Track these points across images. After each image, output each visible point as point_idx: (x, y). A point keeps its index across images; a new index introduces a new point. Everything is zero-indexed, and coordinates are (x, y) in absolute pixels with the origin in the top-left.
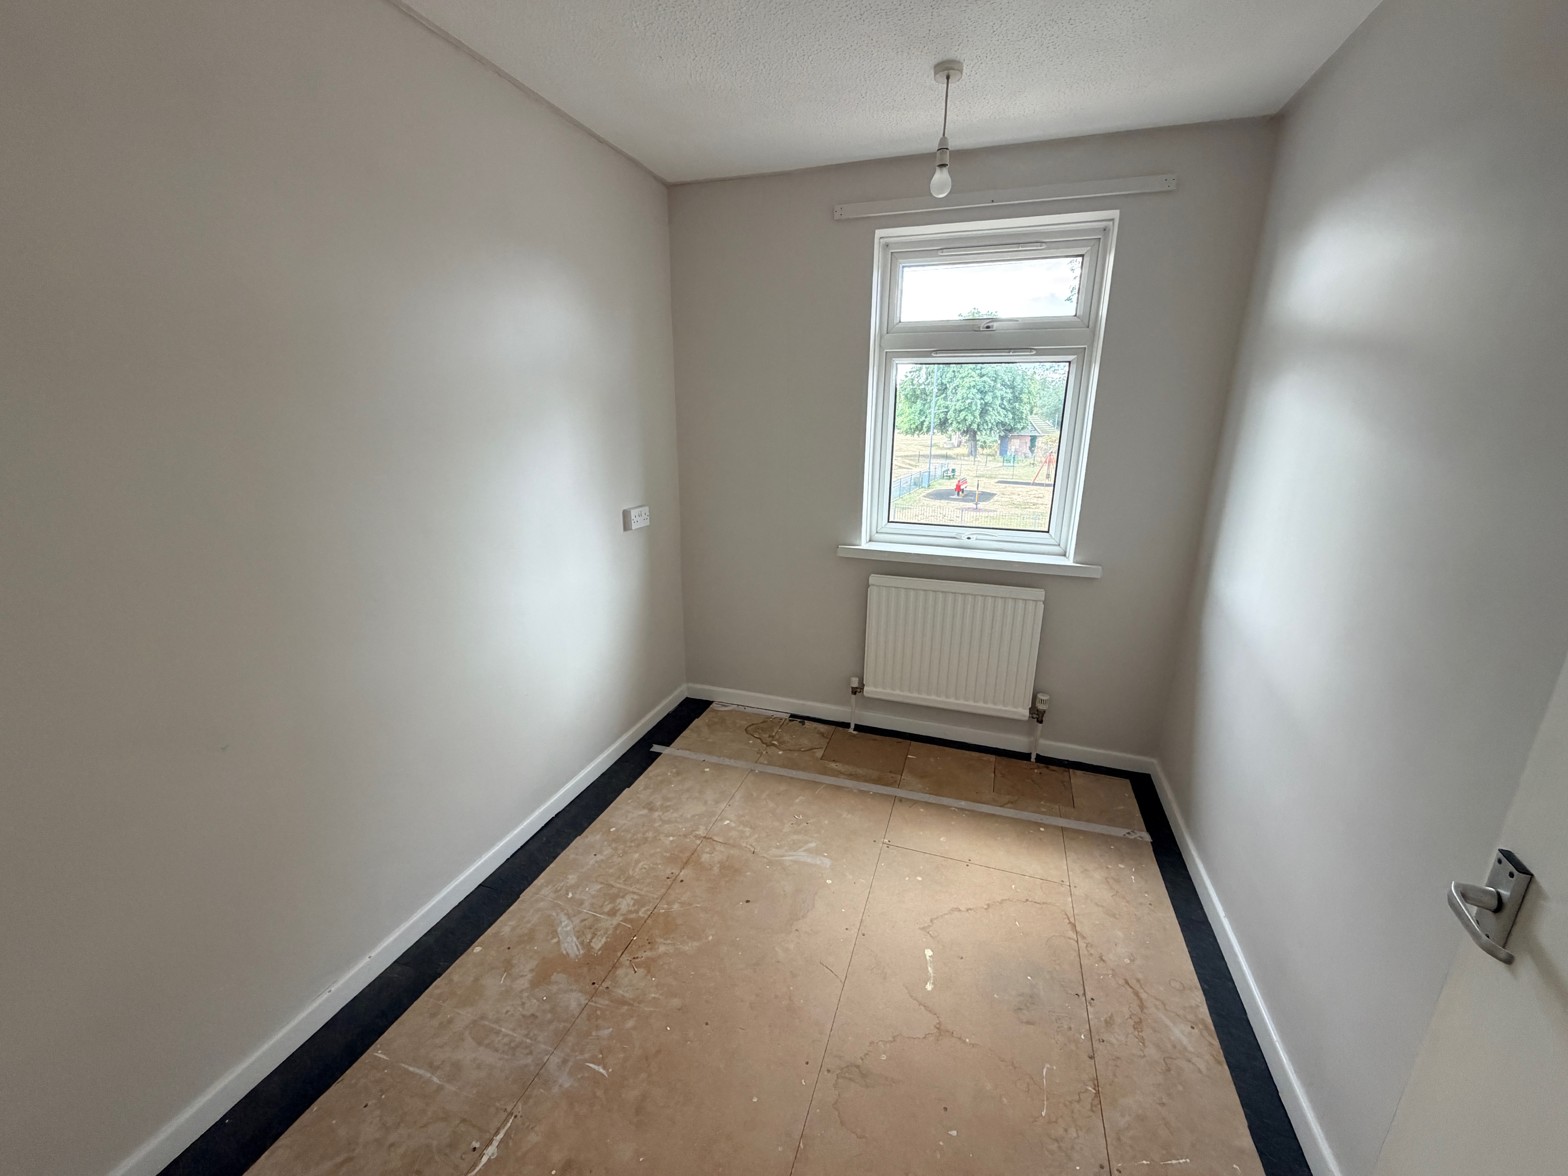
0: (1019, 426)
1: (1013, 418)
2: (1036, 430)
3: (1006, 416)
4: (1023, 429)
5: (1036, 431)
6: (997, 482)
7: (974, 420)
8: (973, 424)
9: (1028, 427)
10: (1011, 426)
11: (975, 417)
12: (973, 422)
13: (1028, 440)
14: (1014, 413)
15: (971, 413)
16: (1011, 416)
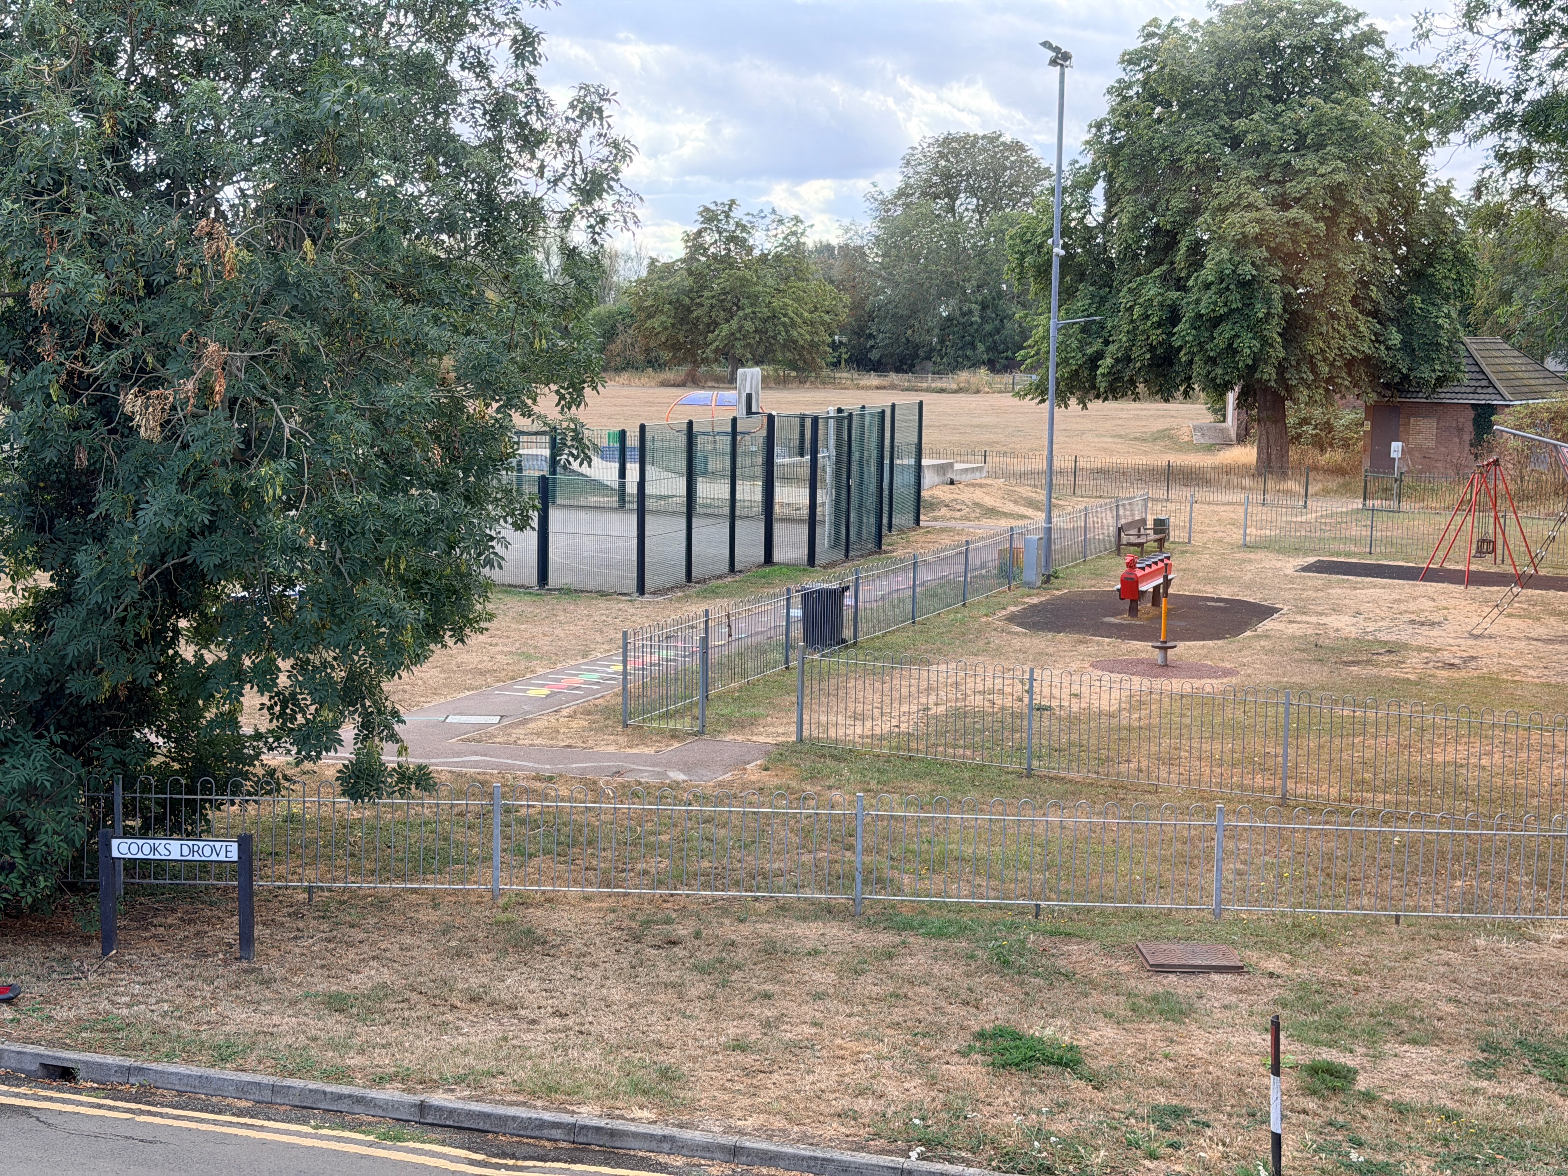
0: (1426, 373)
1: (1406, 346)
2: (1491, 384)
3: (1378, 339)
4: (1440, 381)
5: (1491, 390)
6: (1306, 569)
7: (1261, 350)
8: (1262, 366)
9: (1459, 375)
10: (1400, 371)
11: (1265, 342)
12: (1258, 359)
13: (1467, 419)
14: (1407, 331)
15: (1250, 328)
16: (1396, 338)
